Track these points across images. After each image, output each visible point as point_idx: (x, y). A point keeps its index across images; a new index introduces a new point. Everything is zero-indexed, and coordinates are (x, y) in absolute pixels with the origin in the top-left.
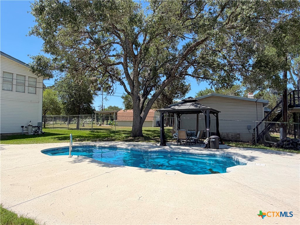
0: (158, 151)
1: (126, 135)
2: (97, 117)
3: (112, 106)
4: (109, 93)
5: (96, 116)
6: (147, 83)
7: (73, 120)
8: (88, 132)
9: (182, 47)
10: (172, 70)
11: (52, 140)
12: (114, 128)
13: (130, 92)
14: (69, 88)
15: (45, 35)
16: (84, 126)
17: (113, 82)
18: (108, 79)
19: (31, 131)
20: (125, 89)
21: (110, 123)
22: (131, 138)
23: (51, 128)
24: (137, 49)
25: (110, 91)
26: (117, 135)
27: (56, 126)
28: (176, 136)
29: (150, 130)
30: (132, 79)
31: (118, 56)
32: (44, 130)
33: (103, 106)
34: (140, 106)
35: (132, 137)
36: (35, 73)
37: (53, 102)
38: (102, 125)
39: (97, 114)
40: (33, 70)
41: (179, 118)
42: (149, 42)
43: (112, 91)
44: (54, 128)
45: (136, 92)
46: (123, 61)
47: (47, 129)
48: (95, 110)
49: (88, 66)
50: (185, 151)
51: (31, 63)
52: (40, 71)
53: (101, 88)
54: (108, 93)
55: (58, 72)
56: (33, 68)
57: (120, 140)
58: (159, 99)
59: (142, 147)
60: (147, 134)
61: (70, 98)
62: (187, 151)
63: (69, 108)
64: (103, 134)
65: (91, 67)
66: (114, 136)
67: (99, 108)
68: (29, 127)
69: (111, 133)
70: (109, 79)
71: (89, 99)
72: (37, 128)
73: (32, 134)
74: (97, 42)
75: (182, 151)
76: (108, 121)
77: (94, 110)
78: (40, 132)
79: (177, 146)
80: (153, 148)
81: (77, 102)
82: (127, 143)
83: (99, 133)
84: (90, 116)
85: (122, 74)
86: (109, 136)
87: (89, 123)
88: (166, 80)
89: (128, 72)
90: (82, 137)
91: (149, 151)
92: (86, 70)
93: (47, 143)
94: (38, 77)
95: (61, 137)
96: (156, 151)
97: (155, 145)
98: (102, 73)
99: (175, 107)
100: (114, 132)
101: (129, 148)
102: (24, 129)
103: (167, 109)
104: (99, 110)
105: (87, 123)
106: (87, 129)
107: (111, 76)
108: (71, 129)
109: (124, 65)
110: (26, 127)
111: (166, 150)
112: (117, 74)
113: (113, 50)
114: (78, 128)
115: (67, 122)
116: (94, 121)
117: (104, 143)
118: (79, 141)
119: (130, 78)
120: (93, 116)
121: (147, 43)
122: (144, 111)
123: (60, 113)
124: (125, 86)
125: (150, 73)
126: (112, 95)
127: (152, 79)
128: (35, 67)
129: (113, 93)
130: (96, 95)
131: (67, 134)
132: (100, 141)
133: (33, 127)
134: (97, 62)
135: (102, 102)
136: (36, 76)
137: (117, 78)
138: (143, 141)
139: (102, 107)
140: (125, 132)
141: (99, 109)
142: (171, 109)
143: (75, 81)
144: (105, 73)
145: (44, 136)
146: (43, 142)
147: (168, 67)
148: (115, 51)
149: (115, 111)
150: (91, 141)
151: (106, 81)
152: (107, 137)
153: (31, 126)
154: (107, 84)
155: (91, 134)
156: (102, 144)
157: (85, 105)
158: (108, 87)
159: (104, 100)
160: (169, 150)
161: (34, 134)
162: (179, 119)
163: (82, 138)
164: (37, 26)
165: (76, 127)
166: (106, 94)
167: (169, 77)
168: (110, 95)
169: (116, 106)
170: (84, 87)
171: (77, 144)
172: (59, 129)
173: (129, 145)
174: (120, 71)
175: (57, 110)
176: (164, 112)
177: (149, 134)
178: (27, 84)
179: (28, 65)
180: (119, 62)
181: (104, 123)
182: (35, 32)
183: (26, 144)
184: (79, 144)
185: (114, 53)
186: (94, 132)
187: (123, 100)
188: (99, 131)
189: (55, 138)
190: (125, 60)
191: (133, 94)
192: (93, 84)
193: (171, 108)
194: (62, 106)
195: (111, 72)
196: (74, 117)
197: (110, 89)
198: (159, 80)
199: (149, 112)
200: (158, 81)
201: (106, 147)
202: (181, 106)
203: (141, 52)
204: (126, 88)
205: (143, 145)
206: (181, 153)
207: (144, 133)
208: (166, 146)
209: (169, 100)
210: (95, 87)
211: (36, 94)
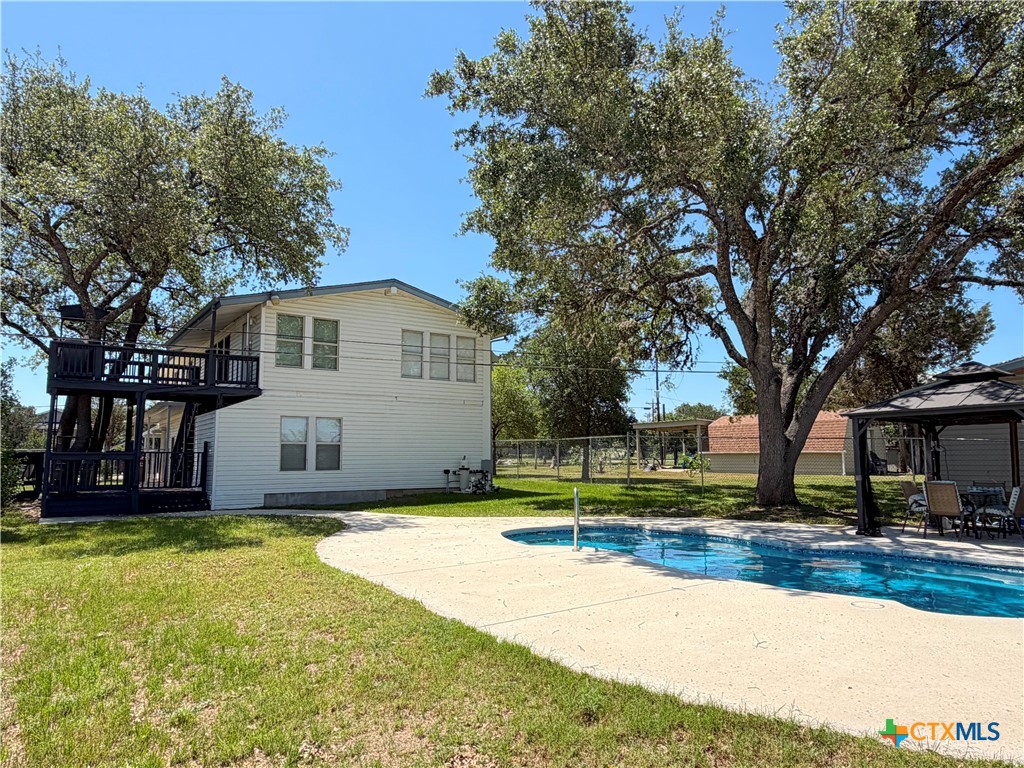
0: (847, 551)
1: (740, 500)
2: (641, 442)
3: (692, 405)
4: (678, 364)
5: (637, 440)
6: (804, 323)
7: (570, 452)
8: (617, 488)
9: (940, 178)
10: (895, 269)
11: (521, 509)
12: (697, 478)
13: (745, 359)
14: (557, 358)
15: (498, 225)
16: (602, 472)
17: (688, 329)
18: (671, 320)
19: (467, 483)
20: (727, 347)
21: (686, 461)
22: (756, 509)
23: (510, 476)
24: (761, 217)
25: (681, 358)
26: (707, 498)
27: (524, 471)
28: (921, 505)
29: (830, 484)
30: (751, 317)
31: (699, 248)
32: (496, 483)
33: (661, 406)
34: (783, 404)
35: (760, 506)
36: (473, 326)
37: (513, 401)
38: (660, 470)
39: (642, 432)
40: (469, 319)
41: (936, 438)
42: (799, 193)
43: (687, 357)
44: (520, 476)
45: (764, 356)
46: (714, 262)
47: (503, 480)
48: (635, 421)
49: (608, 291)
50: (949, 556)
51: (464, 300)
52: (485, 320)
53: (651, 351)
54: (674, 366)
55: (528, 315)
56: (467, 313)
57: (717, 513)
58: (860, 374)
59: (791, 537)
60: (815, 499)
61: (561, 387)
62: (955, 555)
63: (559, 418)
64: (662, 496)
65: (618, 291)
66: (699, 503)
67: (648, 411)
68: (462, 472)
69: (688, 492)
70: (677, 320)
71: (616, 386)
72: (479, 476)
73: (470, 491)
74: (634, 217)
75: (937, 554)
76: (679, 454)
77: (632, 420)
78: (488, 488)
79: (925, 538)
80: (828, 542)
81: (580, 396)
82: (742, 524)
83: (652, 493)
84: (620, 439)
85: (716, 298)
86: (683, 502)
87: (616, 462)
88: (873, 308)
89: (735, 295)
90: (601, 502)
91: (814, 548)
92: (603, 302)
93: (509, 516)
94: (481, 336)
95: (544, 502)
96: (837, 548)
97: (838, 533)
98: (652, 307)
99: (908, 401)
100: (699, 491)
101: (747, 537)
102: (452, 477)
103: (876, 410)
104: (646, 420)
105: (614, 462)
106: (613, 481)
107: (682, 311)
108: (567, 480)
109: (722, 273)
110: (454, 473)
111: (875, 547)
112: (701, 302)
113: (684, 233)
114: (585, 478)
115: (552, 461)
116: (632, 455)
117: (667, 521)
118: (592, 513)
119: (743, 312)
120: (631, 439)
121: (793, 198)
122: (797, 418)
123: (535, 432)
124: (727, 341)
125: (814, 289)
126: (685, 368)
127: (823, 306)
128: (474, 309)
129: (689, 364)
130: (638, 372)
131: (558, 494)
132: (655, 515)
133: (471, 472)
134: (635, 275)
135: (658, 394)
136: (474, 334)
137: (699, 315)
138: (796, 519)
139: (658, 408)
140: (736, 491)
141: (649, 416)
142: (893, 409)
143: (576, 337)
144: (661, 304)
145: (500, 498)
146: (499, 513)
147: (880, 259)
148: (688, 234)
149: (701, 421)
150: (628, 515)
151: (666, 327)
152: (676, 504)
153: (467, 469)
154: (670, 335)
155: (627, 495)
156: (662, 523)
157: (604, 407)
158: (673, 345)
159: (662, 388)
160: (887, 550)
161: (475, 492)
162: (932, 444)
163: (601, 506)
164: (482, 208)
165: (579, 475)
166: (668, 369)
167: (887, 295)
168: (679, 369)
169: (706, 403)
170: (600, 353)
171: (588, 520)
172: (533, 479)
173: (747, 530)
174: (710, 291)
175: (525, 426)
176: (867, 420)
177: (822, 499)
178: (453, 359)
179: (456, 306)
180: (703, 267)
181: (667, 462)
182: (477, 222)
183: (462, 516)
184: (596, 521)
185: (687, 240)
186: (633, 489)
187: (726, 384)
188: (651, 486)
189: (527, 504)
190: (724, 257)
191: (755, 366)
192: (625, 338)
193: (893, 406)
194: (538, 413)
195: (680, 297)
196: (573, 443)
197: (680, 352)
198: (852, 304)
199: (817, 420)
200: (852, 310)
201: (674, 532)
202: (933, 397)
203: (774, 229)
204: (732, 347)
205: (797, 530)
206: (933, 559)
207: (803, 495)
208: (882, 536)
209: (901, 373)
210: (631, 349)
211: (474, 381)
